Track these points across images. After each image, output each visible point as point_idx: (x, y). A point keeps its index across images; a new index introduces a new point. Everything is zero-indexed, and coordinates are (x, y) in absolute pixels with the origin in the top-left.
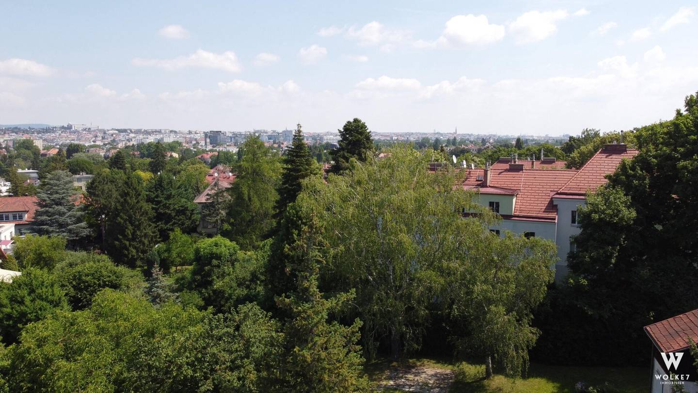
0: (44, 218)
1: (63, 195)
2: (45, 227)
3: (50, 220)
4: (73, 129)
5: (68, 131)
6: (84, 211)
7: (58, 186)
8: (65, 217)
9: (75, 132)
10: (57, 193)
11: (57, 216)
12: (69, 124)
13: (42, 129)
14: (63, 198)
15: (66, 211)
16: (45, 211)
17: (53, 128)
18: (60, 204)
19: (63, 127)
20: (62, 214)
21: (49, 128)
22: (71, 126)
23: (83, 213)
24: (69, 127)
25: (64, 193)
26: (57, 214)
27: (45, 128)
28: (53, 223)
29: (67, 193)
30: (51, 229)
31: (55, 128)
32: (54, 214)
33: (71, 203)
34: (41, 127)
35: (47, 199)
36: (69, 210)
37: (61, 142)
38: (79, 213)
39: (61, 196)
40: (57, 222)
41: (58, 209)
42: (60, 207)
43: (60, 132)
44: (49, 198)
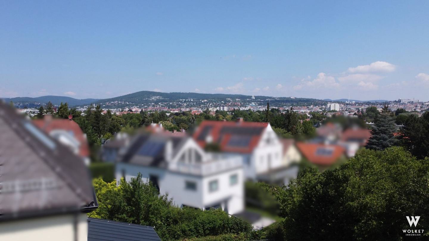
0: (375, 140)
1: (387, 128)
2: (374, 146)
3: (378, 142)
4: (402, 102)
5: (398, 103)
6: (399, 139)
7: (384, 122)
8: (387, 141)
9: (402, 104)
10: (383, 126)
11: (382, 140)
12: (399, 99)
13: (383, 102)
14: (386, 130)
15: (388, 138)
16: (375, 136)
17: (390, 102)
18: (385, 133)
19: (395, 101)
20: (385, 139)
21: (387, 102)
22: (401, 100)
23: (399, 140)
24: (399, 101)
25: (387, 126)
26: (382, 139)
27: (385, 102)
28: (379, 144)
29: (390, 127)
30: (378, 148)
31: (391, 102)
32: (380, 139)
33: (391, 133)
34: (382, 102)
35: (377, 129)
36: (390, 137)
37: (394, 110)
38: (396, 140)
39: (386, 128)
40: (382, 144)
41: (383, 136)
42: (384, 135)
43: (393, 104)
44: (378, 129)
